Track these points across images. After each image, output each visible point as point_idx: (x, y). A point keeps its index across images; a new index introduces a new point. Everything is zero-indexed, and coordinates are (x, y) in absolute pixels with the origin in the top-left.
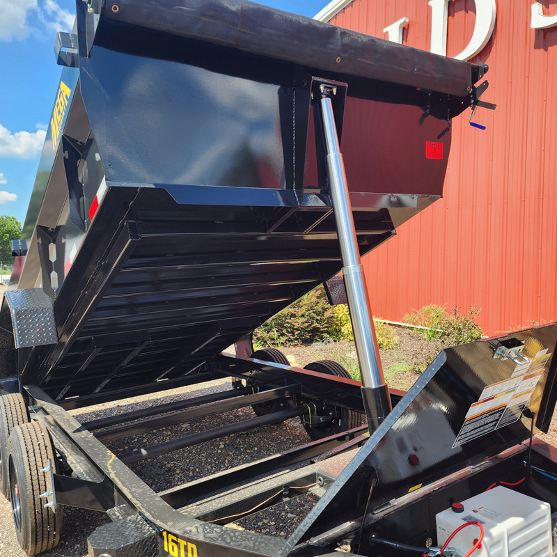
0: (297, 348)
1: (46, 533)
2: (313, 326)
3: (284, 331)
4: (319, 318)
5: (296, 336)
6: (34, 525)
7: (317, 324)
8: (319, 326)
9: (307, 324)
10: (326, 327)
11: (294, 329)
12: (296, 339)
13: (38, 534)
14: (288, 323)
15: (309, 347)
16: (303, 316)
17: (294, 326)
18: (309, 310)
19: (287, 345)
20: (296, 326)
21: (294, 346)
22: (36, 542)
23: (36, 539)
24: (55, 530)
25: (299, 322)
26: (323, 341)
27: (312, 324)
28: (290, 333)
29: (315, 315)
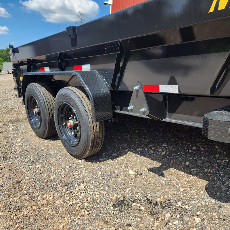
1: (98, 143)
6: (93, 138)
13: (94, 144)
22: (92, 149)
23: (93, 147)
24: (101, 143)
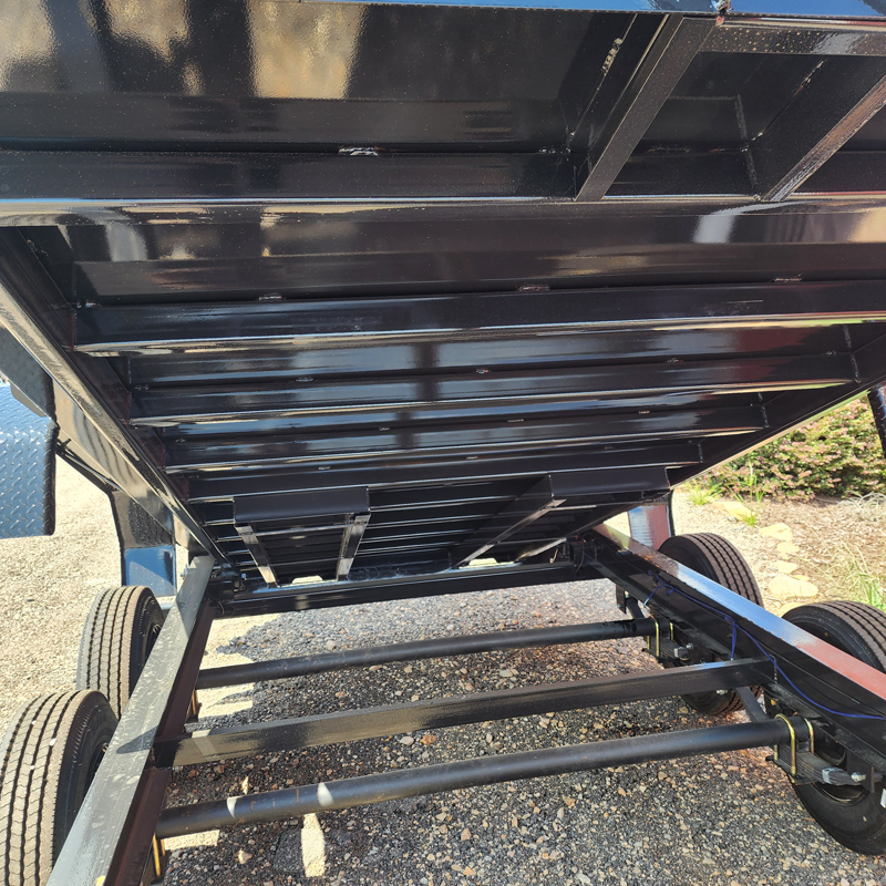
0: (803, 508)
2: (844, 462)
3: (775, 469)
4: (860, 445)
5: (801, 482)
7: (854, 459)
8: (860, 463)
9: (830, 458)
10: (879, 466)
11: (797, 465)
12: (802, 487)
14: (785, 452)
15: (831, 507)
16: (823, 438)
17: (798, 459)
18: (838, 427)
19: (780, 499)
20: (804, 459)
21: (796, 502)
25: (811, 453)
26: (867, 499)
27: (843, 457)
28: (787, 473)
29: (851, 439)
